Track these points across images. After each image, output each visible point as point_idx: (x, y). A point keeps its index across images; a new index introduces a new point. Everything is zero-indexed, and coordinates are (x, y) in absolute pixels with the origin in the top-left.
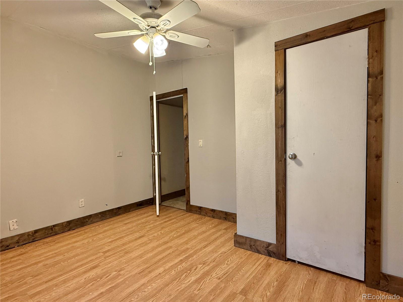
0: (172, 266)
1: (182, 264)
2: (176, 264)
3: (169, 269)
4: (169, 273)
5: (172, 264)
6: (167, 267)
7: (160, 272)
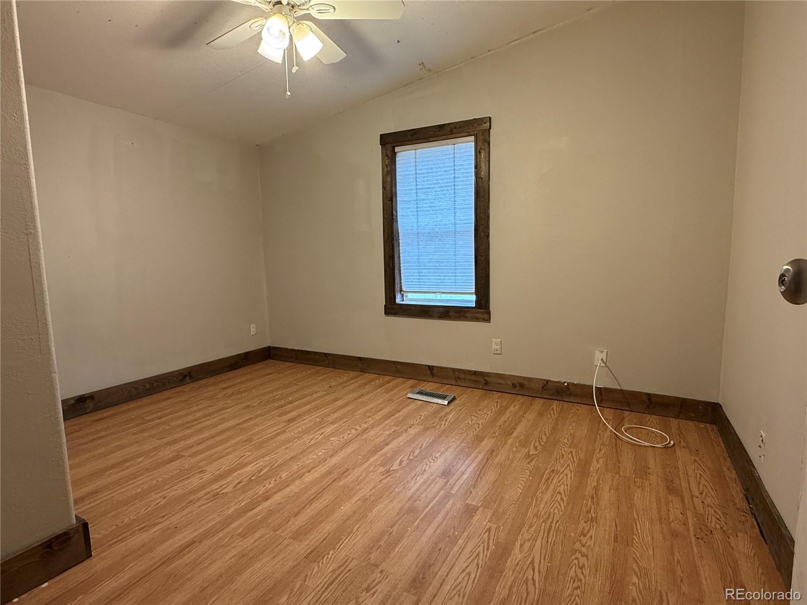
0: (288, 486)
1: (265, 491)
2: (279, 490)
3: (294, 480)
4: (292, 473)
5: (288, 489)
6: (297, 482)
7: (308, 474)
